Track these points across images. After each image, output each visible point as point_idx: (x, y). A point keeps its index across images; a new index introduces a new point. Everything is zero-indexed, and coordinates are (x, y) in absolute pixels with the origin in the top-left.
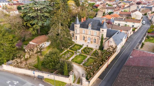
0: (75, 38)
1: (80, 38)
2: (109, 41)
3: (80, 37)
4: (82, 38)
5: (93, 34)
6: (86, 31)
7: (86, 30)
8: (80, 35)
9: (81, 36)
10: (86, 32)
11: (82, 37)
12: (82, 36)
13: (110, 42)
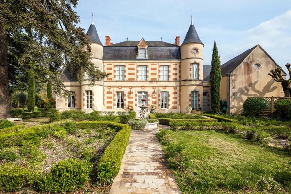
0: (86, 102)
1: (106, 100)
2: (248, 65)
3: (106, 95)
4: (112, 100)
5: (156, 77)
6: (129, 69)
7: (128, 66)
8: (106, 90)
9: (108, 93)
10: (128, 72)
11: (112, 95)
12: (114, 90)
13: (253, 66)
